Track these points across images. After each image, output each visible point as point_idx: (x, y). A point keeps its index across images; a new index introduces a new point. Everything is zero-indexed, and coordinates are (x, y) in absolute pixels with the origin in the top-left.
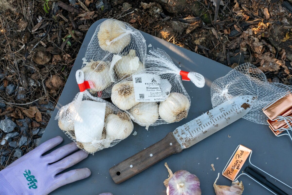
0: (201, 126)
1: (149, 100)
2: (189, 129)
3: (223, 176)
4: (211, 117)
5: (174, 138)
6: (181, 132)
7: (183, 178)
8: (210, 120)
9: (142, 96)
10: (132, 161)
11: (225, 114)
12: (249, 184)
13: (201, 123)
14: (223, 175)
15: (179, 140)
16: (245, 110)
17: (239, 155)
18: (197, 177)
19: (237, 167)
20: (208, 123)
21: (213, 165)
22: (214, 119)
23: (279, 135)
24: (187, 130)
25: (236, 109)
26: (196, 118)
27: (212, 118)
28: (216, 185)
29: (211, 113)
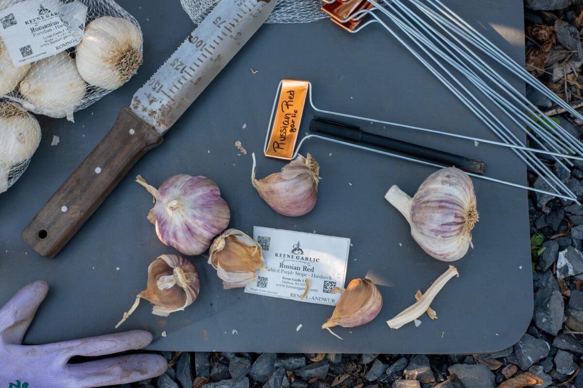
0: (185, 71)
1: (45, 53)
2: (161, 87)
3: (266, 157)
4: (200, 45)
5: (135, 118)
6: (147, 99)
7: (175, 191)
8: (201, 52)
9: (26, 51)
10: (62, 198)
11: (228, 27)
12: (330, 155)
13: (184, 66)
14: (266, 155)
15: (149, 118)
16: (267, 4)
17: (287, 103)
18: (208, 178)
19: (291, 128)
20: (199, 59)
21: (238, 144)
22: (207, 47)
23: (356, 28)
24: (158, 92)
25: (248, 10)
26: (169, 59)
27: (202, 48)
28: (256, 180)
29: (197, 37)
